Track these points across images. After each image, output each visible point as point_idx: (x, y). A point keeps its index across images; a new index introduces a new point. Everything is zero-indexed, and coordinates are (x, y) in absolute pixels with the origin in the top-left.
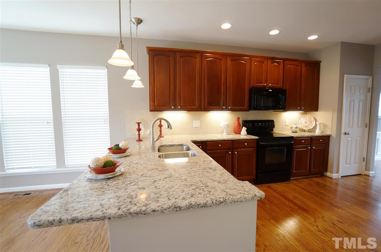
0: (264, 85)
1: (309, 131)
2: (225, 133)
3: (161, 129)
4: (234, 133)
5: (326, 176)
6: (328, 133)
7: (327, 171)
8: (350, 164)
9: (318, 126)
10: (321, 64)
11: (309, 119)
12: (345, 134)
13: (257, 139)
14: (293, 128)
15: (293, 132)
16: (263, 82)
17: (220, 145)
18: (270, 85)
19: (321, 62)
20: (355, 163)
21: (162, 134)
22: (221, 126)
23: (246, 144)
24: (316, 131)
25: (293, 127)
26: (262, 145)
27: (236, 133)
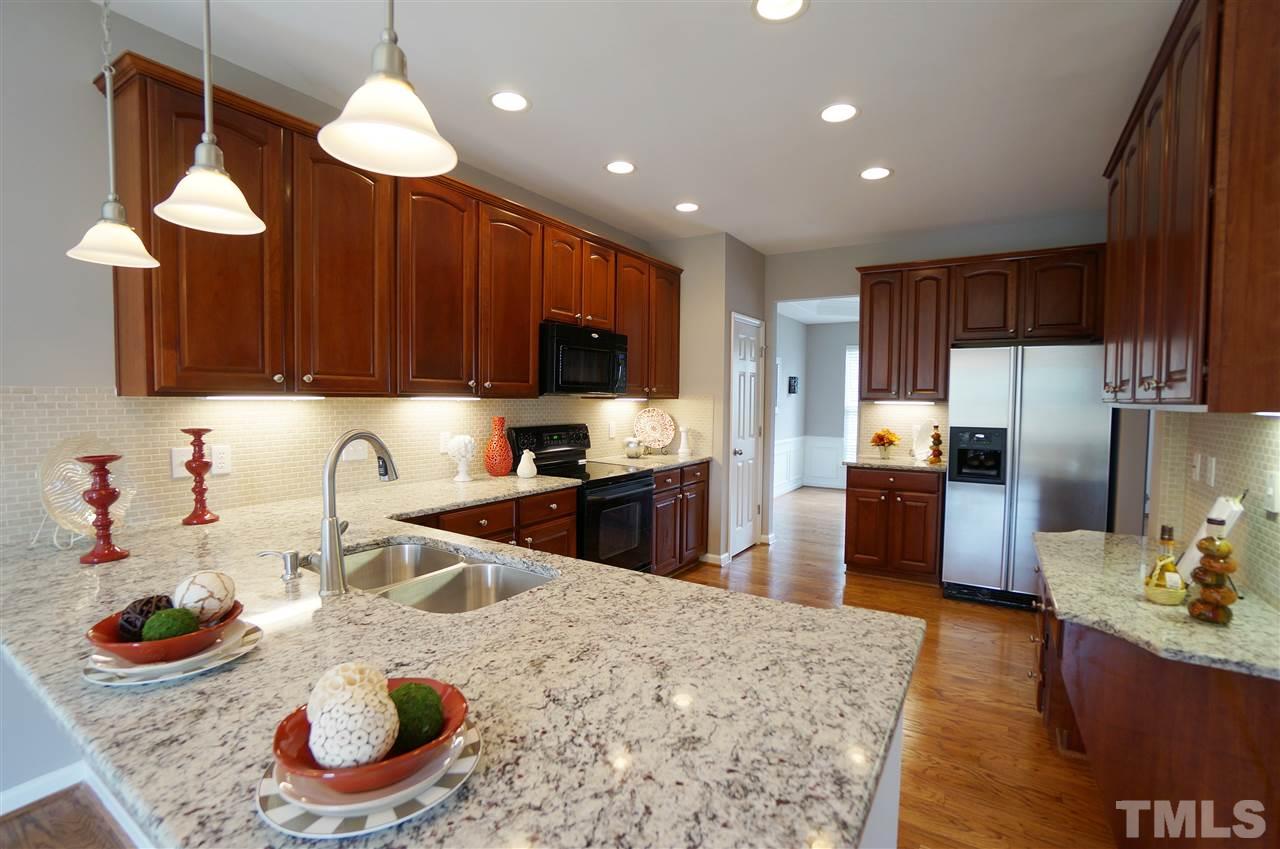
0: (574, 317)
1: (665, 451)
2: (461, 477)
3: (200, 481)
4: (487, 474)
5: (705, 564)
6: (704, 455)
7: (706, 552)
8: (742, 525)
9: (683, 435)
10: (682, 276)
11: (660, 418)
12: (735, 453)
13: (577, 487)
14: (632, 445)
15: (630, 457)
16: (573, 308)
17: (483, 522)
18: (589, 317)
19: (682, 271)
20: (749, 521)
21: (209, 506)
22: (442, 451)
23: (554, 506)
24: (680, 451)
25: (630, 442)
26: (593, 501)
27: (494, 472)
